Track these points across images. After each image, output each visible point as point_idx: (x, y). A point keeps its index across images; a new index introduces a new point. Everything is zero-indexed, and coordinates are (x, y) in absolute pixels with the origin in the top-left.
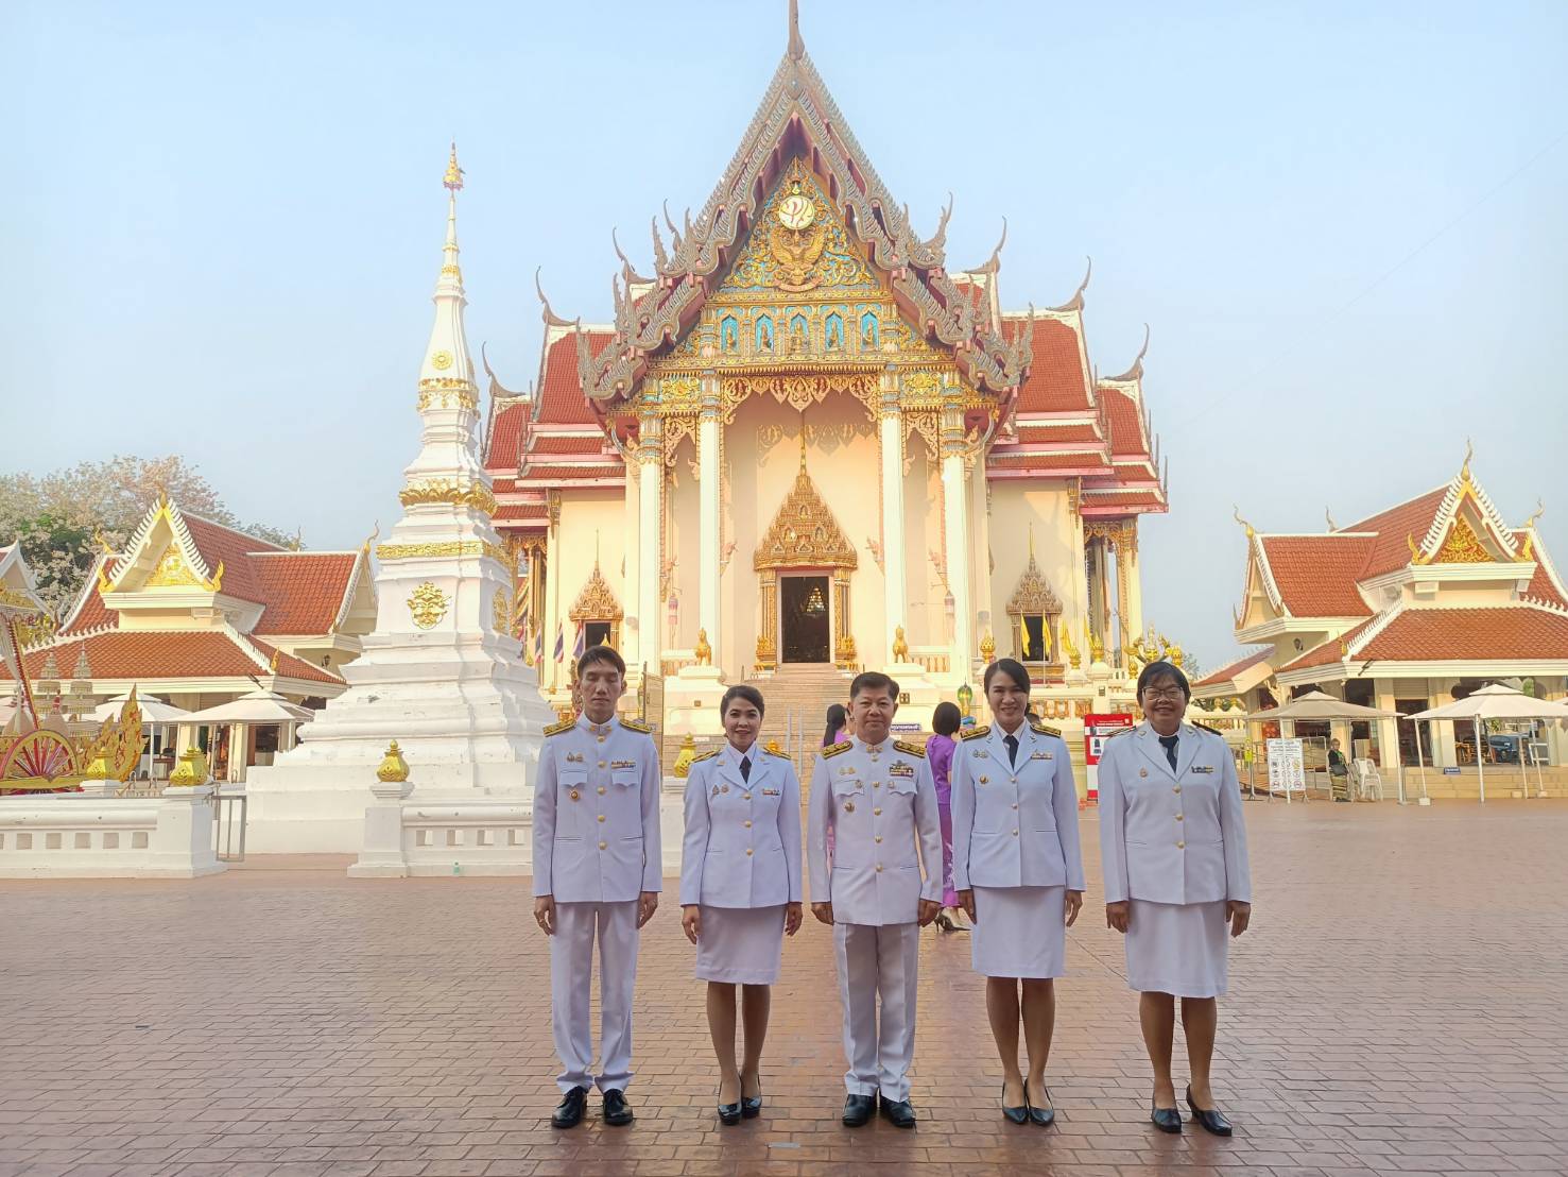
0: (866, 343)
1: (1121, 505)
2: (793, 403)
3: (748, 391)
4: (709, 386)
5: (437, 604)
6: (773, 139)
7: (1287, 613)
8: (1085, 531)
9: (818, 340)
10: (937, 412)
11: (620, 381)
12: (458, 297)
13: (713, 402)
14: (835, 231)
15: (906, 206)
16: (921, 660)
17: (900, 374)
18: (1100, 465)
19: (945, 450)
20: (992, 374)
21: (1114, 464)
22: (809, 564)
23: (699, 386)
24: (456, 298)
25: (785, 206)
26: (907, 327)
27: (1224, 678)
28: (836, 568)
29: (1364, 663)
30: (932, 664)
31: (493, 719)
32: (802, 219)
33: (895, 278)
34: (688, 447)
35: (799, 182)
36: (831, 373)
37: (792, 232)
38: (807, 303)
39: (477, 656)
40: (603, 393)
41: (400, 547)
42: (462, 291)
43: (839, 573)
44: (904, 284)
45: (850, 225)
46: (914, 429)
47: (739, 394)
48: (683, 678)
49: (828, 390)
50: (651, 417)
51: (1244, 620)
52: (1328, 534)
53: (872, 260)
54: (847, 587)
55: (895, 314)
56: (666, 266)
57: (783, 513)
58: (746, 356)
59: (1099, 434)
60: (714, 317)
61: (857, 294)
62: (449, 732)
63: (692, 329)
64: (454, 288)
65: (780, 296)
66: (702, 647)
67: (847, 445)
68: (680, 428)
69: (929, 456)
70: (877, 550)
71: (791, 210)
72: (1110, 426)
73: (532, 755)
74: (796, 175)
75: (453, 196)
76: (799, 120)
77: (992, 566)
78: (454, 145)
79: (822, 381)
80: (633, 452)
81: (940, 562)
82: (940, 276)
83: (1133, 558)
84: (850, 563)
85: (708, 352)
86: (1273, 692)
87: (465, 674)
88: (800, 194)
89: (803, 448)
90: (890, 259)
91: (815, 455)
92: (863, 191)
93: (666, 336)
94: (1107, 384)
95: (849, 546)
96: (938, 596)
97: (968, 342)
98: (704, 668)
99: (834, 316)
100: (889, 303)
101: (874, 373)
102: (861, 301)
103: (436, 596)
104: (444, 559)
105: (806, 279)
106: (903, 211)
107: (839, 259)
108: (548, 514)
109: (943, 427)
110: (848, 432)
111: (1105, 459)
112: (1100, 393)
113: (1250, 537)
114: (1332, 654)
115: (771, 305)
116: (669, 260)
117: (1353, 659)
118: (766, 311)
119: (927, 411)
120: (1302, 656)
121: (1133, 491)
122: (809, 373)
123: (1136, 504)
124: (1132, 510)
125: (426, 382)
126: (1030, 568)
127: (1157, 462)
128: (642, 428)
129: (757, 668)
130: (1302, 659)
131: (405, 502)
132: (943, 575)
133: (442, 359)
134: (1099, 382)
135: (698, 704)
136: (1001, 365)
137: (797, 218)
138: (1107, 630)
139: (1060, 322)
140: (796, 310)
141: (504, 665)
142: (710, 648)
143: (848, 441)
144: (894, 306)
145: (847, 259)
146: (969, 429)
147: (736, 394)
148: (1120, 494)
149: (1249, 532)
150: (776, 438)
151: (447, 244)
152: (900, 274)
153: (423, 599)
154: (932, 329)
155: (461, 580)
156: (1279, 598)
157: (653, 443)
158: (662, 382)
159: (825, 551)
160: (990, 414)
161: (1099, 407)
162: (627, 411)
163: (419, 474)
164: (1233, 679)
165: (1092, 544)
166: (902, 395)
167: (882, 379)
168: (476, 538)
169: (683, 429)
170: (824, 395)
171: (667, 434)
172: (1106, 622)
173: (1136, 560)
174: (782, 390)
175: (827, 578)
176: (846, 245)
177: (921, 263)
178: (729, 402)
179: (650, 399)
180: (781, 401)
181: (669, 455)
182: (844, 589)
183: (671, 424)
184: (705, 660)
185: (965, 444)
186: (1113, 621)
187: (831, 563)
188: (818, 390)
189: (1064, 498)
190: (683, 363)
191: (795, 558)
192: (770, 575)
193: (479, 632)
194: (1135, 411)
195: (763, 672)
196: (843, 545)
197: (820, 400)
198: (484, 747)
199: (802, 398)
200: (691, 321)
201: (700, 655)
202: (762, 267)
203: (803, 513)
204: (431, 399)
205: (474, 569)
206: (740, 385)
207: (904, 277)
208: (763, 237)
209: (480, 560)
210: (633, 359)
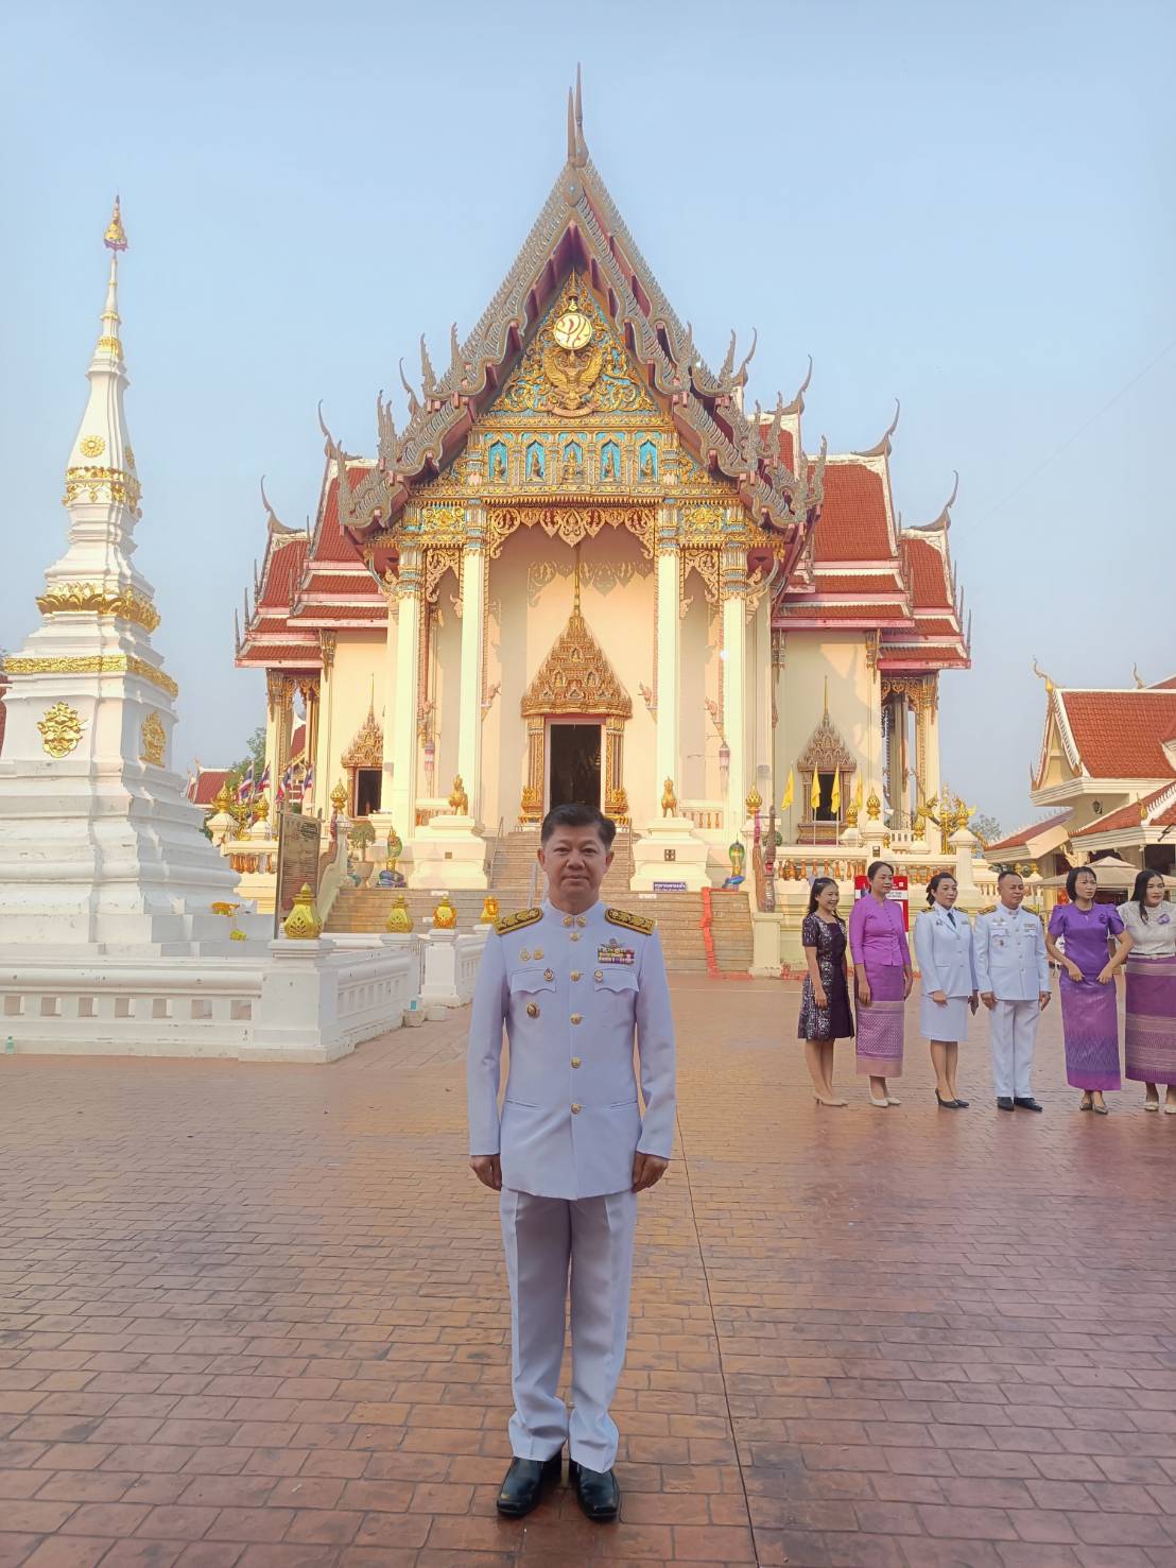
0: (644, 474)
1: (921, 660)
2: (564, 538)
3: (517, 523)
4: (474, 517)
5: (71, 728)
6: (549, 250)
7: (1085, 772)
8: (882, 688)
9: (591, 469)
10: (718, 549)
11: (378, 508)
12: (115, 374)
13: (478, 534)
14: (614, 352)
15: (690, 326)
16: (693, 815)
17: (680, 509)
18: (901, 617)
19: (725, 591)
20: (777, 510)
21: (917, 617)
22: (578, 710)
23: (463, 517)
24: (112, 375)
25: (561, 324)
26: (688, 458)
27: (1018, 842)
28: (608, 715)
29: (1164, 828)
30: (705, 819)
31: (124, 862)
32: (578, 338)
33: (675, 404)
34: (450, 583)
35: (576, 299)
36: (605, 506)
37: (567, 352)
38: (582, 429)
39: (116, 790)
40: (358, 521)
41: (31, 660)
42: (122, 368)
43: (611, 721)
44: (686, 410)
45: (631, 346)
46: (693, 568)
47: (507, 526)
48: (434, 828)
49: (602, 523)
50: (411, 549)
51: (1041, 782)
52: (1134, 690)
53: (652, 384)
54: (620, 736)
55: (675, 443)
56: (435, 388)
57: (555, 656)
58: (516, 485)
59: (900, 585)
60: (482, 442)
61: (635, 421)
62: (70, 877)
63: (458, 455)
64: (112, 363)
65: (553, 421)
66: (457, 796)
67: (624, 585)
68: (443, 561)
69: (708, 597)
70: (650, 697)
71: (566, 329)
72: (912, 576)
73: (172, 906)
74: (573, 291)
75: (115, 257)
76: (576, 228)
77: (775, 719)
78: (118, 197)
79: (596, 514)
80: (392, 586)
81: (717, 712)
82: (727, 405)
83: (932, 716)
84: (624, 712)
85: (474, 480)
86: (1069, 858)
87: (97, 810)
88: (578, 311)
89: (577, 587)
90: (671, 383)
91: (589, 596)
92: (646, 311)
93: (428, 461)
94: (912, 533)
95: (623, 693)
96: (713, 747)
97: (752, 474)
98: (459, 819)
99: (611, 445)
100: (672, 432)
101: (652, 506)
102: (640, 429)
103: (71, 719)
104: (81, 675)
105: (582, 403)
106: (687, 331)
107: (619, 383)
108: (322, 656)
109: (724, 567)
110: (626, 571)
111: (906, 611)
112: (903, 542)
113: (1050, 693)
114: (1131, 818)
115: (545, 430)
116: (438, 381)
117: (1153, 823)
118: (537, 437)
119: (707, 549)
120: (1101, 819)
121: (935, 645)
122: (583, 505)
123: (938, 660)
124: (933, 665)
125: (73, 471)
126: (824, 723)
127: (961, 616)
128: (402, 561)
129: (523, 820)
130: (1099, 823)
131: (43, 610)
132: (720, 725)
133: (92, 445)
134: (903, 532)
135: (449, 855)
136: (788, 500)
137: (573, 337)
138: (904, 791)
139: (865, 467)
140: (570, 437)
141: (148, 801)
142: (466, 796)
143: (625, 581)
144: (676, 435)
145: (627, 383)
146: (751, 571)
147: (504, 526)
148: (921, 648)
149: (1049, 687)
150: (549, 576)
151: (105, 312)
152: (681, 398)
153: (56, 722)
154: (715, 459)
155: (100, 701)
156: (1077, 756)
157: (413, 577)
158: (424, 511)
159: (597, 697)
160: (775, 553)
161: (901, 556)
162: (382, 540)
163: (59, 577)
164: (1028, 843)
165: (891, 701)
166: (681, 531)
167: (660, 512)
168: (121, 653)
169: (446, 562)
170: (597, 529)
171: (428, 566)
172: (904, 783)
173: (936, 719)
174: (553, 523)
175: (600, 726)
176: (625, 368)
177: (707, 390)
178: (496, 535)
179: (412, 528)
180: (551, 534)
181: (430, 589)
182: (617, 738)
183: (433, 557)
184: (460, 809)
185: (747, 585)
186: (911, 781)
187: (602, 710)
188: (591, 523)
189: (862, 651)
190: (446, 491)
191: (564, 705)
192: (538, 722)
193: (119, 761)
194: (940, 561)
195: (528, 824)
196: (616, 692)
197: (593, 535)
198: (111, 896)
199: (574, 531)
200: (456, 446)
201: (454, 803)
202: (535, 390)
203: (576, 656)
204: (78, 491)
205: (116, 689)
206: (508, 516)
207: (685, 402)
208: (537, 357)
209: (125, 678)
210: (392, 485)
